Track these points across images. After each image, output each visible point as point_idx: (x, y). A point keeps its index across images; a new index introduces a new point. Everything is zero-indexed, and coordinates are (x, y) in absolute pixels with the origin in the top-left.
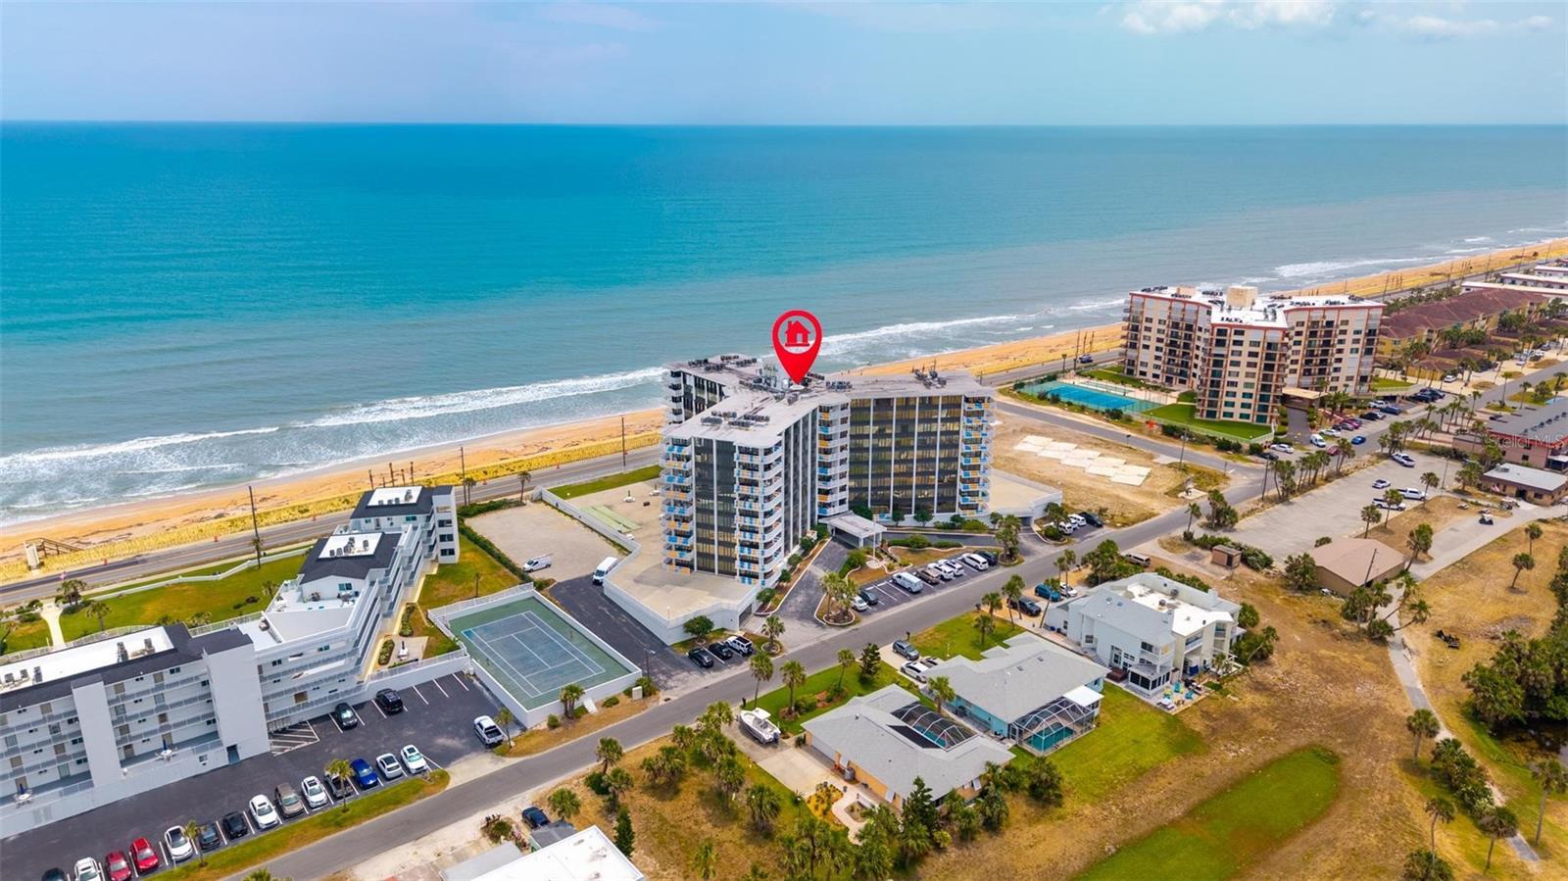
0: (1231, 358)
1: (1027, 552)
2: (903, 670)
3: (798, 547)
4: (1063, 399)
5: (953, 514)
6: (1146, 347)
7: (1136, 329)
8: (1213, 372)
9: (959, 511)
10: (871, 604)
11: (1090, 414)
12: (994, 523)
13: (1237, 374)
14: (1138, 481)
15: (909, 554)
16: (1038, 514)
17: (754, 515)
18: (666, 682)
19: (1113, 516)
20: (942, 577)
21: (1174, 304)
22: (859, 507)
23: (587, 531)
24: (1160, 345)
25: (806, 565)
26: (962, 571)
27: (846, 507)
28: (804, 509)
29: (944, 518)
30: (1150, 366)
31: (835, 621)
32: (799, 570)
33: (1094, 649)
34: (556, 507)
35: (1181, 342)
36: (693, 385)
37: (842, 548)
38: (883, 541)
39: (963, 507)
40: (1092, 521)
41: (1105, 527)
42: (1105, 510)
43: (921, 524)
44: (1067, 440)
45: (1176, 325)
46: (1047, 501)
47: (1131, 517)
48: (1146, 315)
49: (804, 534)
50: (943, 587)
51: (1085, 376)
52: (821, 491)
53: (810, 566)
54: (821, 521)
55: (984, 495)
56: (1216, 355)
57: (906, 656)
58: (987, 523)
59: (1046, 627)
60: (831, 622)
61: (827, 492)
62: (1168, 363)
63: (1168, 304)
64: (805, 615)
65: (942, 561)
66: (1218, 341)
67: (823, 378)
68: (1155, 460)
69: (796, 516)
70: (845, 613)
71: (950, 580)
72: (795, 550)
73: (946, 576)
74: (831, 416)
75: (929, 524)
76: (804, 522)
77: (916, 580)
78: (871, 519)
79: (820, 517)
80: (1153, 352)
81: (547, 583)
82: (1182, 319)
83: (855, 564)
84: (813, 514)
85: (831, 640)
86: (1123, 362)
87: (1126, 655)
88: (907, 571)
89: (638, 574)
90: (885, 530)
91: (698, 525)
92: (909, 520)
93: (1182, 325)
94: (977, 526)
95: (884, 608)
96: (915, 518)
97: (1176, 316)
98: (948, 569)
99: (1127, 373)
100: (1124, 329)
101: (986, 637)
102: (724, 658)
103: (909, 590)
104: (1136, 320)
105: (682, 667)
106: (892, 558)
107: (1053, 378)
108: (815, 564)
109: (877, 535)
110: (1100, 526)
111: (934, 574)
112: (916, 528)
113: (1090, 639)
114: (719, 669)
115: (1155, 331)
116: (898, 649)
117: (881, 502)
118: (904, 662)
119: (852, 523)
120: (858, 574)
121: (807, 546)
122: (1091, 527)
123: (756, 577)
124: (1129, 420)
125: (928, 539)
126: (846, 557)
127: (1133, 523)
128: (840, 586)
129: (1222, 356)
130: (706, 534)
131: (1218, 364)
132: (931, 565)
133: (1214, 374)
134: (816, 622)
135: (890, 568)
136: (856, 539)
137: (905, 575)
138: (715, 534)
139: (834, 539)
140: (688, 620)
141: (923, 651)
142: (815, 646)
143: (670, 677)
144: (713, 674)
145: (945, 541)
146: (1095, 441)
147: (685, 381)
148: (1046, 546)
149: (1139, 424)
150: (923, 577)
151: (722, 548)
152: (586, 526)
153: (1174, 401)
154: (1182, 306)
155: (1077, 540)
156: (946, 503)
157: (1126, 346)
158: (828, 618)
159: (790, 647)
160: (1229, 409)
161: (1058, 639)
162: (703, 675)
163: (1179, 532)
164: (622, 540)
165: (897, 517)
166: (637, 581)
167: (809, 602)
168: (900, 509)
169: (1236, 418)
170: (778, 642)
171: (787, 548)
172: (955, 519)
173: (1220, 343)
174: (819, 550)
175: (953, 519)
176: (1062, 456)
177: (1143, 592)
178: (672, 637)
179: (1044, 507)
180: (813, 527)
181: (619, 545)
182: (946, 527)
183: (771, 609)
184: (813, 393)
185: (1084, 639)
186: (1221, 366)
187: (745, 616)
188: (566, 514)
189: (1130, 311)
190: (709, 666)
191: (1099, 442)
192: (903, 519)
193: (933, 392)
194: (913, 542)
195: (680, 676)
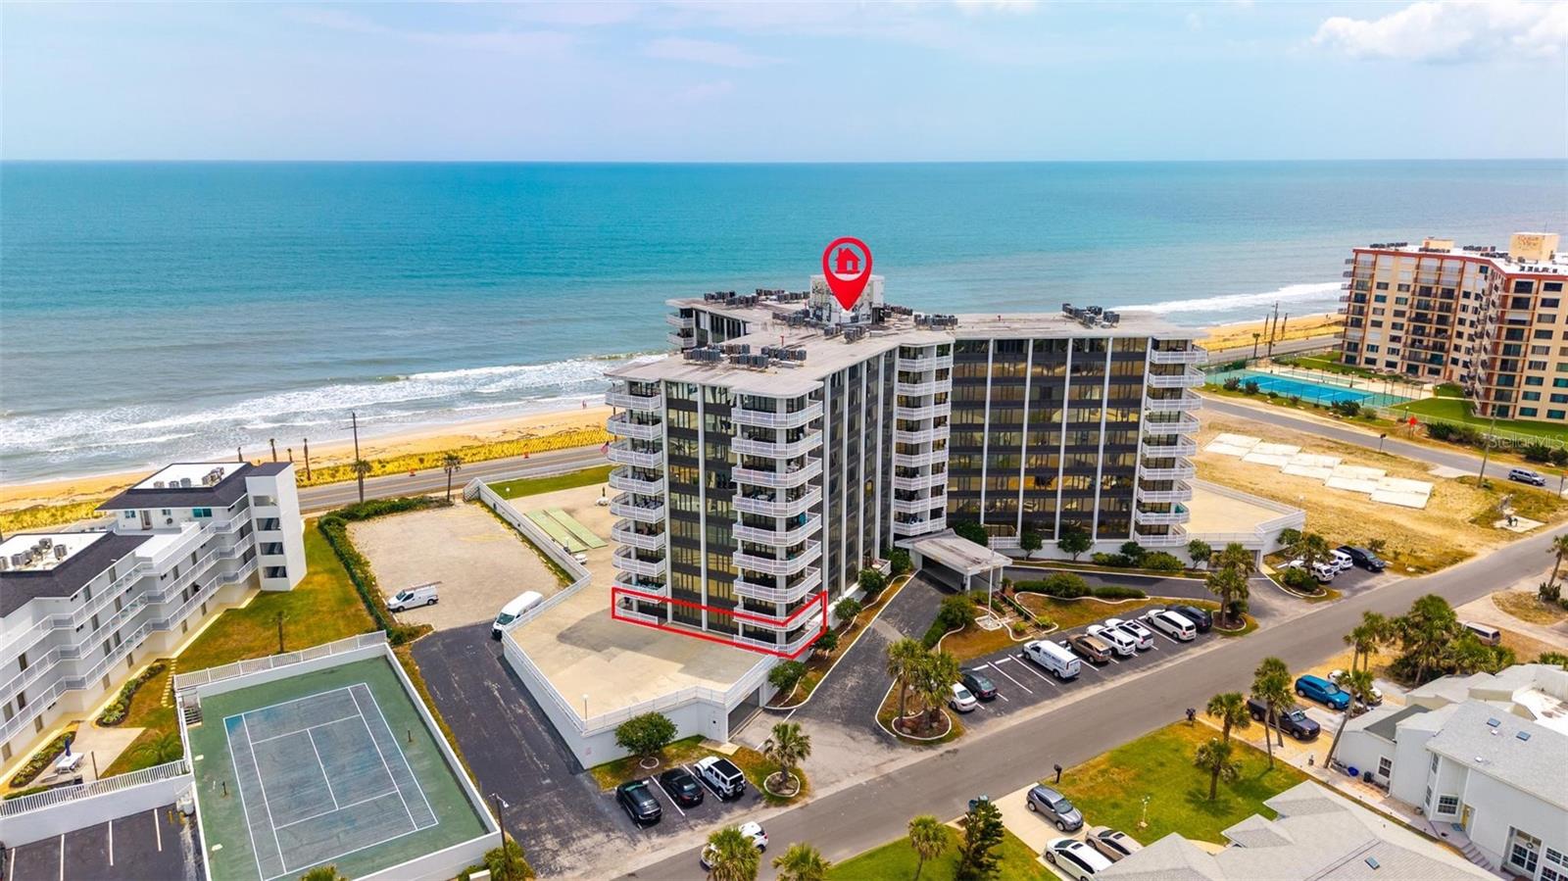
0: (1537, 326)
1: (1262, 612)
2: (1048, 855)
3: (855, 587)
4: (1261, 390)
5: (1126, 541)
6: (1377, 324)
7: (1361, 299)
8: (1507, 347)
9: (1134, 537)
10: (983, 698)
11: (1306, 409)
12: (1195, 558)
13: (1547, 350)
14: (1421, 501)
15: (1051, 608)
16: (1267, 548)
17: (768, 524)
18: (555, 853)
19: (1397, 554)
20: (1114, 650)
21: (1425, 262)
22: (964, 524)
23: (525, 548)
24: (1399, 320)
25: (867, 619)
26: (1150, 643)
27: (941, 523)
28: (869, 521)
29: (1111, 547)
30: (1383, 350)
31: (914, 732)
32: (856, 628)
33: (1460, 828)
34: (493, 510)
35: (1433, 315)
36: (708, 328)
37: (933, 592)
38: (1005, 582)
39: (1142, 530)
40: (1363, 563)
41: (1387, 574)
42: (1382, 543)
43: (1069, 556)
44: (1283, 441)
45: (1426, 291)
46: (1281, 527)
47: (1428, 556)
48: (1377, 280)
49: (868, 564)
50: (1117, 672)
51: (1286, 364)
52: (899, 495)
53: (875, 621)
54: (898, 544)
55: (1178, 510)
56: (1512, 322)
57: (1057, 823)
58: (1184, 558)
59: (1340, 767)
60: (906, 733)
61: (911, 496)
62: (1413, 344)
63: (1414, 261)
64: (856, 717)
65: (1112, 623)
66: (1516, 300)
67: (910, 313)
68: (1430, 472)
69: (853, 532)
70: (935, 716)
71: (1128, 657)
72: (850, 591)
73: (1122, 650)
74: (921, 365)
75: (1084, 556)
76: (869, 544)
77: (1066, 655)
78: (985, 544)
79: (898, 537)
80: (1387, 331)
81: (414, 632)
82: (1438, 282)
83: (956, 622)
84: (885, 532)
85: (903, 772)
86: (1342, 346)
87: (1553, 855)
88: (1050, 638)
89: (571, 623)
90: (1009, 563)
91: (674, 541)
92: (1049, 549)
93: (1437, 290)
94: (1167, 565)
95: (1008, 710)
96: (1060, 545)
97: (1428, 279)
98: (1126, 638)
99: (1348, 358)
100: (1342, 300)
101: (1220, 785)
102: (687, 804)
103: (1053, 674)
104: (1361, 285)
105: (595, 819)
106: (1020, 613)
107: (1240, 365)
108: (884, 617)
109: (996, 571)
110: (1377, 570)
111: (1100, 646)
112: (1062, 563)
113: (1448, 804)
114: (670, 830)
115: (1391, 300)
116: (1038, 805)
117: (1003, 520)
118: (1052, 838)
119: (951, 550)
120: (959, 639)
121: (872, 586)
122: (1363, 571)
123: (770, 637)
124: (1370, 417)
125: (1085, 582)
126: (939, 607)
127: (1436, 567)
128: (925, 665)
129: (1523, 322)
130: (686, 556)
131: (1514, 334)
132: (1094, 629)
133: (1508, 349)
134: (877, 731)
135: (1019, 633)
136: (958, 577)
137: (1047, 646)
138: (702, 558)
139: (920, 576)
140: (625, 719)
141: (1093, 811)
142: (870, 787)
143: (565, 843)
144: (656, 840)
145: (1114, 586)
146: (1326, 444)
147: (698, 324)
148: (1292, 602)
149: (1385, 423)
150: (1081, 650)
151: (713, 583)
152: (526, 539)
153: (1431, 395)
154: (1436, 263)
155: (1345, 593)
156: (1114, 523)
157: (1345, 324)
158: (901, 725)
159: (824, 785)
160: (1530, 404)
161: (1373, 798)
162: (634, 841)
163: (1530, 586)
164: (571, 563)
165: (1030, 542)
166: (563, 637)
167: (867, 688)
168: (1033, 531)
169: (1542, 417)
170: (797, 772)
171: (835, 585)
172: (1130, 549)
173: (1520, 304)
174: (893, 593)
175: (1125, 549)
176: (1282, 462)
177: (1549, 708)
178: (594, 752)
179: (1277, 535)
180: (884, 554)
181: (563, 572)
182: (1112, 562)
183: (796, 700)
184: (890, 332)
185: (1435, 802)
186: (1520, 338)
187: (740, 714)
188: (504, 520)
189: (1353, 274)
190: (650, 823)
191: (1333, 445)
192: (1040, 547)
193: (1095, 332)
194: (1059, 586)
195: (587, 843)
